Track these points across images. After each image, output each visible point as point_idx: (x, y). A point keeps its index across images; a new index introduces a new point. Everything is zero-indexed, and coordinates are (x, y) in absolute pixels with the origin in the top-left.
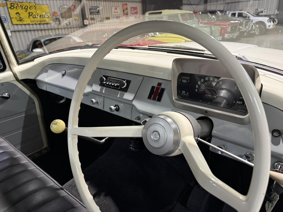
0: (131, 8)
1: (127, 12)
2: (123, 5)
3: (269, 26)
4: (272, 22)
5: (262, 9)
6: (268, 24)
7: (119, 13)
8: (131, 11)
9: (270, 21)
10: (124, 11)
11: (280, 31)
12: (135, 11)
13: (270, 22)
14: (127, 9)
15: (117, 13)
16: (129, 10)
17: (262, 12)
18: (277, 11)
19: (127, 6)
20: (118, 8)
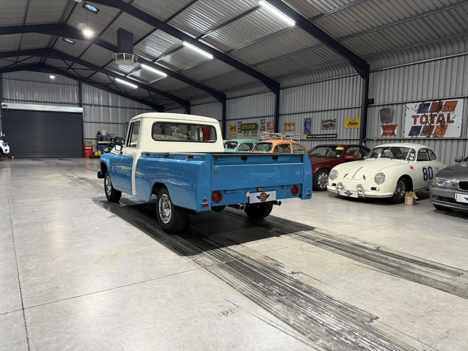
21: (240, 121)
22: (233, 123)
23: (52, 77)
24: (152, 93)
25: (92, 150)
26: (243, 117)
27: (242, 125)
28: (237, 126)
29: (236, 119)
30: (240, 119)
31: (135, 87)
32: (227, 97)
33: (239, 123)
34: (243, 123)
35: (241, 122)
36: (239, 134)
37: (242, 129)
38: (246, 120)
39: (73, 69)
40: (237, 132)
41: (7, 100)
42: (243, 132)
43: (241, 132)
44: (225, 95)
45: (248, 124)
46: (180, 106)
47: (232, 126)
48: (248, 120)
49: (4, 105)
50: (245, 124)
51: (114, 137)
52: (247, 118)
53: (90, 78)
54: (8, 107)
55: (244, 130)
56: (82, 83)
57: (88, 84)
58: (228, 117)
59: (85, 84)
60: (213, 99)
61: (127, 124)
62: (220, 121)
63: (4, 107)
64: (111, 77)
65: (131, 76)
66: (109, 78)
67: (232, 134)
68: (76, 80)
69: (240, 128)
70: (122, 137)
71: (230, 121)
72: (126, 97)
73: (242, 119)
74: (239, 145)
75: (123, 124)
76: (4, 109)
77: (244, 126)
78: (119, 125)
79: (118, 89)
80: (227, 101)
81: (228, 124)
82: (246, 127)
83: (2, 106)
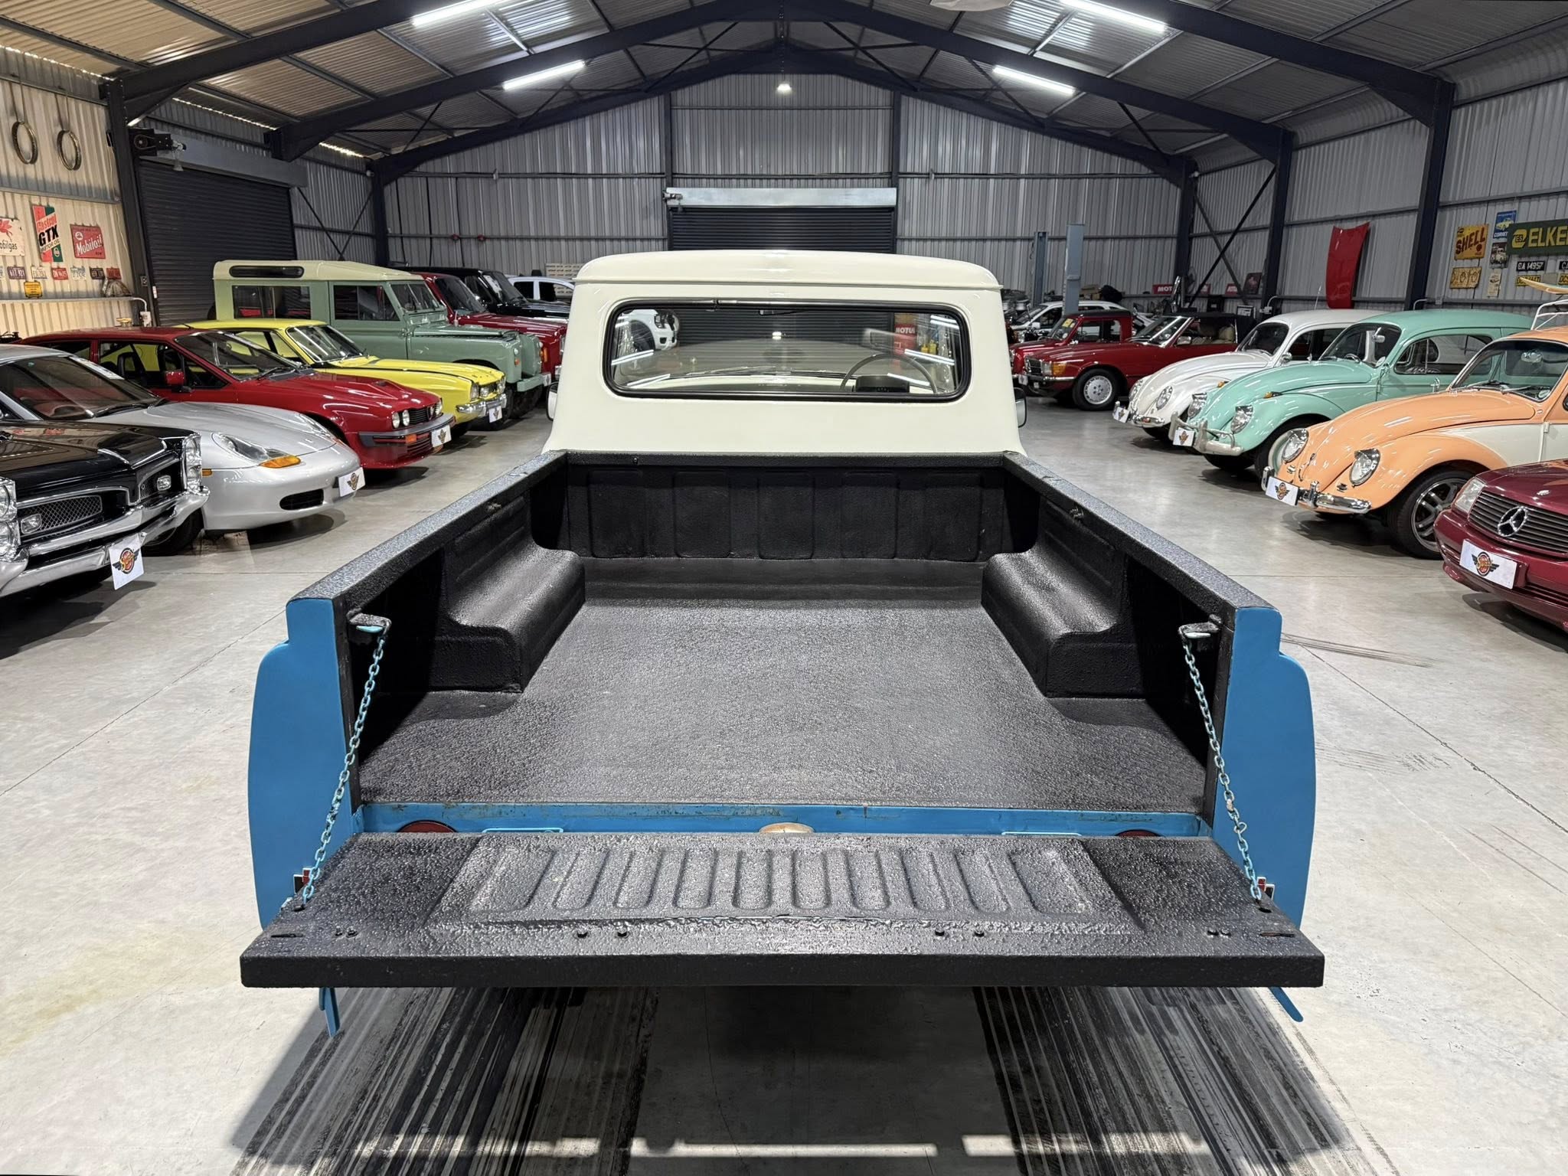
0: (74, 228)
1: (59, 247)
2: (36, 212)
3: (663, 340)
4: (667, 325)
6: (657, 332)
7: (18, 252)
8: (75, 242)
9: (662, 322)
10: (41, 242)
12: (94, 245)
13: (664, 327)
14: (55, 234)
15: (13, 247)
16: (64, 239)
19: (54, 219)
20: (14, 224)
21: (1507, 207)
22: (1471, 220)
23: (784, 88)
24: (1138, 112)
26: (1528, 189)
27: (1512, 229)
28: (1490, 233)
29: (1488, 202)
30: (1510, 199)
31: (1065, 90)
32: (1463, 93)
33: (1500, 219)
34: (1521, 220)
35: (1512, 215)
36: (1497, 273)
37: (1511, 252)
38: (1543, 202)
39: (864, 50)
40: (1485, 262)
41: (685, 176)
42: (1514, 263)
43: (1505, 263)
44: (1453, 87)
45: (1545, 225)
46: (1252, 154)
47: (1467, 233)
48: (1553, 201)
49: (673, 197)
50: (1527, 226)
52: (1548, 195)
53: (926, 75)
54: (683, 203)
55: (1520, 253)
56: (904, 98)
57: (923, 98)
58: (1450, 192)
59: (911, 99)
60: (1393, 111)
61: (1040, 238)
62: (1413, 211)
63: (672, 203)
64: (981, 65)
65: (1051, 49)
66: (978, 67)
67: (1458, 273)
68: (885, 87)
69: (1501, 245)
70: (1022, 289)
71: (1462, 211)
72: (1052, 135)
73: (1520, 198)
74: (1403, 343)
75: (1029, 239)
76: (674, 209)
77: (1524, 232)
78: (1018, 243)
79: (1019, 105)
80: (1460, 116)
81: (1450, 225)
82: (1533, 241)
83: (666, 201)
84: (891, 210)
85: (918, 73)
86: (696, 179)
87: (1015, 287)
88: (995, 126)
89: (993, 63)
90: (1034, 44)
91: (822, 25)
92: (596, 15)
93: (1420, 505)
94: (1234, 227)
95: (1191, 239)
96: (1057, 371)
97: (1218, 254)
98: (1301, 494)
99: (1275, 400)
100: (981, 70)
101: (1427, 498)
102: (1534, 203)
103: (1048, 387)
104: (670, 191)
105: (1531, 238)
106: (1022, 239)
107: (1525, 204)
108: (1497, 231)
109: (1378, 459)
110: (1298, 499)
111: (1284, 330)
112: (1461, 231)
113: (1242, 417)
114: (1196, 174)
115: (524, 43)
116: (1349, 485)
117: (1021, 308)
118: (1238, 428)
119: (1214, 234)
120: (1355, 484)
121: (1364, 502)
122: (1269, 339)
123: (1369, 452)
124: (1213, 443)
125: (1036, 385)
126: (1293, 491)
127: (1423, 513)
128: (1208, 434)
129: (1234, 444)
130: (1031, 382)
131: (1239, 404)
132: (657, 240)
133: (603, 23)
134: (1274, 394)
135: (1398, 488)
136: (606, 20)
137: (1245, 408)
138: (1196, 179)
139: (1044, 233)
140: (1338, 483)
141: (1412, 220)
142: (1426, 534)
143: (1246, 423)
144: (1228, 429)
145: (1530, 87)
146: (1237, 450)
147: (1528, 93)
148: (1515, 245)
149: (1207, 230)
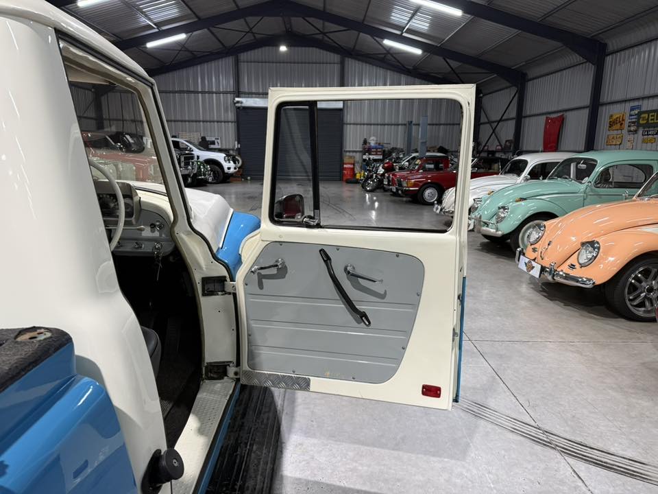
3: (229, 168)
4: (231, 162)
5: (213, 139)
6: (226, 165)
9: (229, 160)
11: (249, 178)
17: (213, 143)
18: (238, 143)
21: (636, 103)
22: (617, 111)
23: (283, 49)
25: (353, 169)
26: (647, 93)
27: (640, 114)
28: (626, 117)
29: (625, 101)
30: (638, 99)
31: (418, 52)
32: (611, 48)
33: (632, 109)
34: (644, 109)
35: (639, 107)
36: (631, 137)
37: (639, 125)
38: (656, 100)
39: (325, 34)
40: (625, 131)
41: (245, 93)
42: (640, 131)
43: (636, 132)
44: (605, 45)
46: (508, 84)
47: (614, 117)
49: (238, 102)
50: (648, 112)
51: (387, 148)
54: (243, 105)
55: (644, 126)
57: (356, 59)
58: (605, 97)
59: (350, 59)
60: (576, 58)
61: (409, 124)
62: (587, 107)
63: (237, 105)
64: (377, 39)
65: (409, 31)
66: (375, 40)
67: (611, 137)
68: (338, 53)
69: (633, 122)
70: (402, 147)
71: (611, 107)
72: (415, 77)
73: (643, 98)
74: (599, 169)
75: (405, 125)
76: (239, 108)
77: (646, 115)
78: (400, 126)
79: (398, 61)
80: (609, 59)
81: (605, 114)
82: (652, 120)
83: (235, 103)
84: (340, 110)
85: (352, 47)
86: (250, 94)
87: (398, 147)
88: (389, 72)
89: (383, 38)
90: (401, 28)
91: (301, 19)
92: (189, 12)
93: (631, 283)
94: (499, 119)
95: (479, 125)
96: (409, 185)
97: (492, 131)
98: (543, 269)
99: (523, 203)
100: (377, 41)
101: (636, 278)
102: (651, 100)
103: (406, 193)
104: (237, 99)
105: (650, 118)
106: (402, 125)
107: (645, 102)
108: (631, 115)
109: (599, 248)
110: (541, 273)
111: (525, 163)
112: (611, 116)
113: (503, 213)
114: (481, 95)
115: (155, 24)
116: (577, 266)
117: (401, 156)
118: (500, 220)
119: (490, 122)
120: (582, 266)
121: (589, 280)
122: (517, 168)
123: (592, 243)
124: (485, 228)
125: (400, 192)
126: (537, 268)
127: (633, 288)
128: (482, 223)
129: (497, 230)
130: (397, 190)
131: (500, 204)
132: (232, 122)
133: (193, 16)
134: (522, 199)
135: (615, 270)
136: (194, 13)
137: (504, 208)
138: (481, 97)
139: (411, 122)
140: (569, 262)
141: (586, 112)
142: (635, 303)
143: (505, 217)
144: (494, 221)
145: (646, 42)
146: (500, 233)
147: (645, 45)
148: (641, 122)
149: (486, 120)
